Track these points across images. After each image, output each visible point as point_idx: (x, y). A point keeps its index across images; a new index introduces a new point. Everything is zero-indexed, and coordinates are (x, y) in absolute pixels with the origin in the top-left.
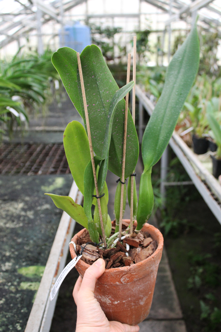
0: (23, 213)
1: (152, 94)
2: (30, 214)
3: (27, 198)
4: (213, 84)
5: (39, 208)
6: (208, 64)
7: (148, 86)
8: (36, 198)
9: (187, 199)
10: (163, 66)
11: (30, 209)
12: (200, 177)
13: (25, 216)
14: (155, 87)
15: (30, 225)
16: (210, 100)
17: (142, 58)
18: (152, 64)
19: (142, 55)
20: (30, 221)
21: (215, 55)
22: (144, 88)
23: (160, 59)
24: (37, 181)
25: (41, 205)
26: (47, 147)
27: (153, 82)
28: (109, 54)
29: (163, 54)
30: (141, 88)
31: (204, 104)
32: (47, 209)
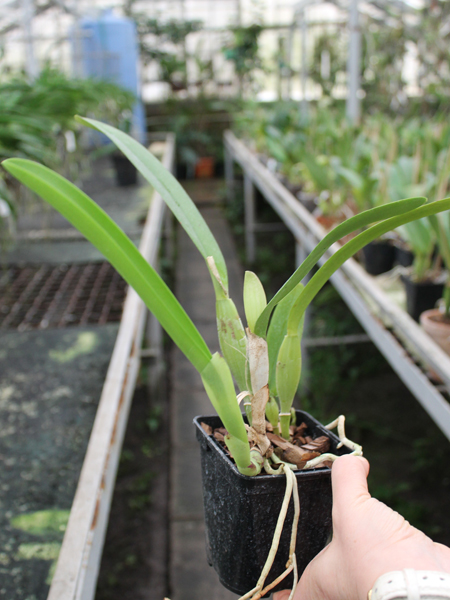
0: (13, 407)
1: (272, 156)
2: (30, 409)
3: (21, 377)
4: (398, 131)
5: (46, 396)
6: (386, 93)
7: (263, 141)
8: (40, 377)
9: (354, 373)
10: (291, 100)
11: (29, 396)
12: (380, 321)
13: (18, 413)
14: (277, 140)
15: (31, 431)
16: (395, 162)
17: (245, 85)
18: (268, 95)
19: (245, 77)
20: (31, 423)
21: (400, 73)
22: (253, 144)
23: (284, 84)
24: (40, 342)
25: (51, 389)
26: (56, 273)
27: (274, 132)
28: (177, 76)
29: (292, 74)
30: (247, 145)
31: (383, 171)
32: (64, 398)
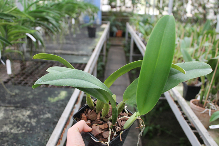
0: (28, 120)
1: (140, 32)
2: (33, 122)
3: (35, 107)
4: (184, 27)
5: (42, 116)
6: (180, 15)
7: (138, 27)
8: (42, 107)
9: (161, 109)
10: (149, 14)
11: (34, 117)
13: (29, 123)
14: (142, 27)
15: (31, 132)
16: (183, 39)
17: (135, 8)
18: (142, 12)
19: (135, 6)
20: (32, 128)
21: (185, 9)
22: (135, 28)
23: (147, 9)
24: (46, 93)
25: (44, 114)
27: (142, 24)
28: (113, 4)
29: (150, 6)
30: (133, 28)
31: (179, 41)
32: (48, 118)
